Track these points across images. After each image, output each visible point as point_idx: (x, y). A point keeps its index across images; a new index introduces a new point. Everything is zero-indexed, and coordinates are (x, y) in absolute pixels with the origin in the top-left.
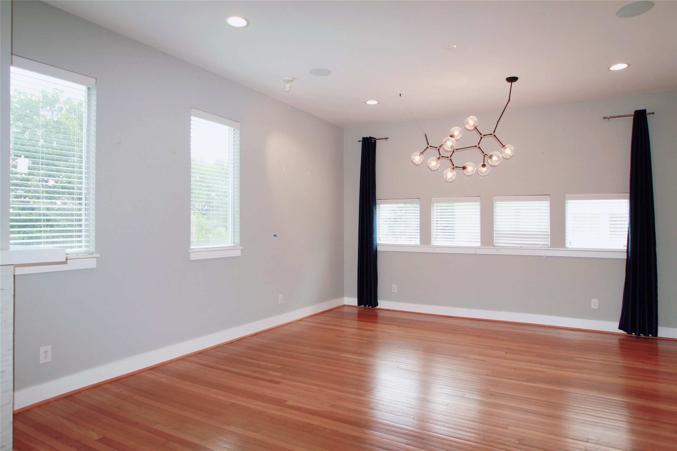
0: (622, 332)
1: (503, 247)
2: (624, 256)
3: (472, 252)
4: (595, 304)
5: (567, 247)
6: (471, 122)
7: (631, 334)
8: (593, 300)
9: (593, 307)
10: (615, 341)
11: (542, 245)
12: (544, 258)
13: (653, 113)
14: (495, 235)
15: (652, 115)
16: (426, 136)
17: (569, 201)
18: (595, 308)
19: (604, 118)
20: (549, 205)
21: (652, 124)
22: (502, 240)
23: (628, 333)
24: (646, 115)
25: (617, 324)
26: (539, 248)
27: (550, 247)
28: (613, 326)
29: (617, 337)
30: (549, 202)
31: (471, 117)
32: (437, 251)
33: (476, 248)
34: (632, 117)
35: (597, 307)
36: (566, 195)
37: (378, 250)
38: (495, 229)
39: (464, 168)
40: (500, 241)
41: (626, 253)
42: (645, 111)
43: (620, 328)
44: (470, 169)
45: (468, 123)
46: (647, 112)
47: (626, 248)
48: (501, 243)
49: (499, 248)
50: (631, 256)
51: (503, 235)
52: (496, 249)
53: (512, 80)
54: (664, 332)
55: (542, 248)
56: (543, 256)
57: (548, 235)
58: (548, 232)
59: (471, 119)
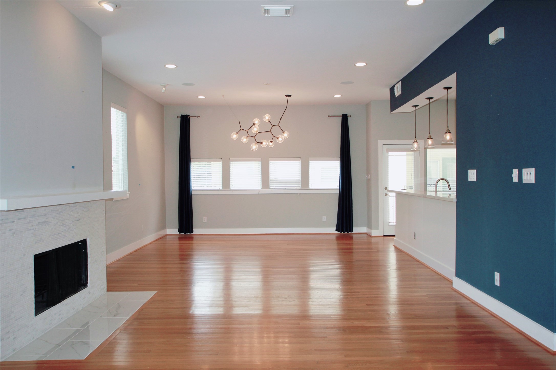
0: (337, 232)
1: (274, 189)
2: (338, 192)
3: (257, 192)
4: (324, 218)
5: (310, 188)
6: (267, 118)
7: (341, 232)
8: (323, 217)
9: (323, 220)
10: (334, 237)
11: (297, 187)
12: (298, 194)
13: (350, 116)
14: (270, 182)
15: (350, 117)
16: (239, 123)
17: (310, 161)
19: (328, 116)
20: (300, 163)
21: (350, 121)
22: (274, 184)
24: (347, 117)
25: (335, 228)
26: (295, 189)
27: (301, 188)
28: (333, 230)
29: (335, 235)
30: (300, 162)
32: (234, 193)
33: (259, 190)
34: (341, 117)
35: (325, 221)
36: (309, 158)
37: (193, 194)
38: (270, 178)
39: (261, 143)
40: (273, 186)
41: (339, 190)
42: (347, 115)
43: (336, 230)
44: (264, 143)
45: (265, 118)
46: (348, 115)
47: (339, 187)
49: (272, 190)
50: (341, 191)
51: (275, 182)
52: (271, 190)
53: (289, 96)
54: (356, 230)
55: (297, 189)
56: (298, 193)
57: (300, 181)
58: (300, 179)
59: (267, 116)
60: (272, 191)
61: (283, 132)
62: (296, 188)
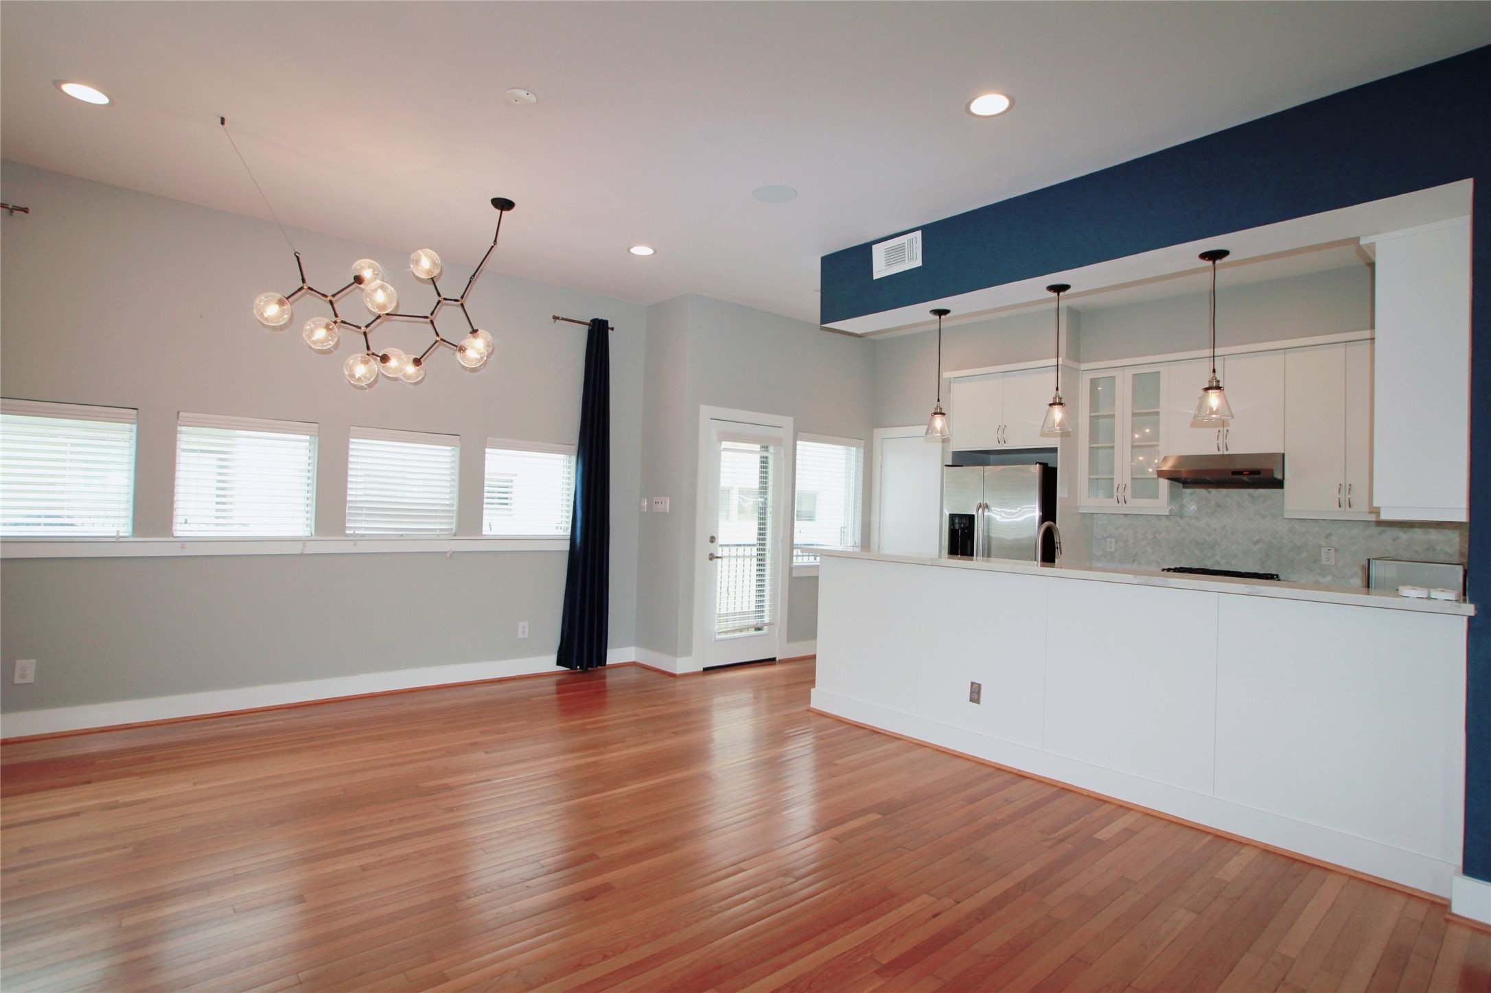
0: (561, 668)
1: (363, 535)
2: (566, 546)
3: (296, 549)
4: (523, 630)
5: (483, 534)
6: (425, 263)
7: (576, 669)
8: (521, 624)
9: (520, 635)
10: (550, 687)
12: (444, 557)
13: (613, 329)
14: (348, 511)
15: (611, 331)
16: (298, 258)
18: (523, 636)
19: (554, 317)
21: (615, 341)
22: (361, 521)
23: (572, 668)
24: (608, 329)
25: (554, 657)
26: (435, 537)
27: (455, 535)
28: (547, 663)
29: (554, 679)
30: (455, 451)
31: (429, 251)
32: (190, 551)
33: (303, 541)
34: (588, 327)
35: (526, 636)
36: (489, 439)
38: (349, 498)
39: (384, 359)
40: (357, 525)
41: (569, 541)
42: (607, 322)
43: (559, 663)
44: (393, 363)
45: (417, 262)
46: (609, 325)
47: (569, 532)
48: (360, 528)
51: (364, 512)
52: (352, 542)
53: (503, 204)
54: (614, 656)
55: (441, 537)
56: (447, 552)
57: (452, 511)
58: (452, 505)
59: (427, 256)
60: (355, 545)
61: (471, 330)
62: (438, 535)
